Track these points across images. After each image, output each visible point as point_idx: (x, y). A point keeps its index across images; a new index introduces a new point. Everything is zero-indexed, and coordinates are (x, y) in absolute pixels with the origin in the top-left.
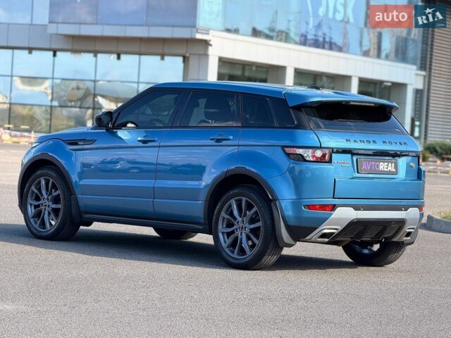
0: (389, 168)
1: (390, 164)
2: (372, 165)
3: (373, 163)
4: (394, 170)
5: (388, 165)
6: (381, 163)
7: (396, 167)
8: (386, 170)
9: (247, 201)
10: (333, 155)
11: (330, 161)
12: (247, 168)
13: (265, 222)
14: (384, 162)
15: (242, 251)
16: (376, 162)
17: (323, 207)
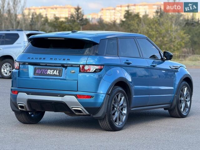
0: (54, 73)
1: (55, 71)
2: (42, 71)
3: (43, 70)
4: (58, 74)
5: (54, 72)
6: (49, 70)
8: (51, 74)
11: (19, 69)
14: (51, 70)
16: (45, 69)
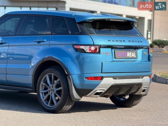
1: (133, 53)
6: (128, 53)
7: (136, 55)
9: (54, 76)
10: (101, 49)
11: (99, 52)
12: (54, 57)
13: (64, 87)
14: (130, 52)
15: (52, 103)
16: (125, 52)
17: (96, 78)
